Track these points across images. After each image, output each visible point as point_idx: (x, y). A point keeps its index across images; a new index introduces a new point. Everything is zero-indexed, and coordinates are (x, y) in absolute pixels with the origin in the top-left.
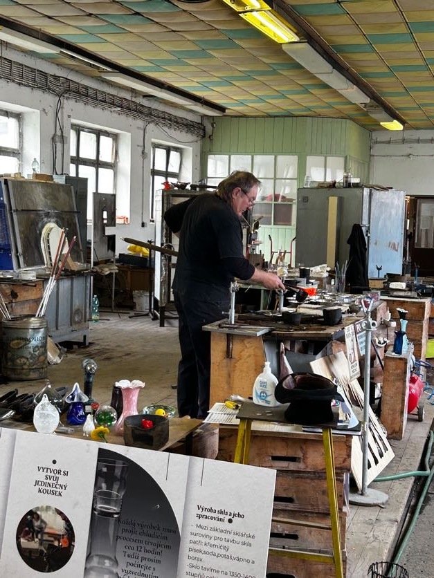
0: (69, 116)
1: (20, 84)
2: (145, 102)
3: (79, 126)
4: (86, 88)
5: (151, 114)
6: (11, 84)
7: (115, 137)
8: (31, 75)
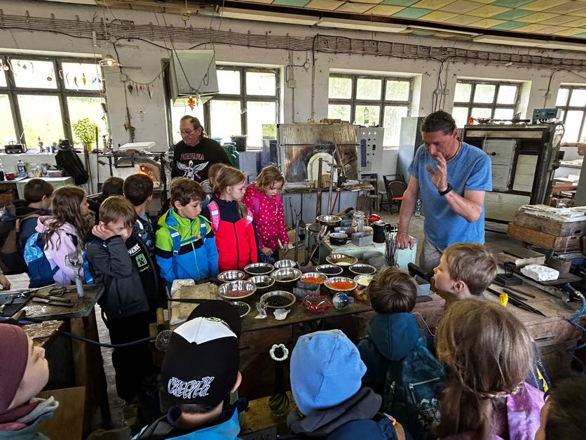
0: (455, 75)
1: (401, 58)
2: (556, 55)
3: (475, 81)
4: (477, 52)
5: (561, 64)
6: (392, 59)
7: (520, 86)
8: (413, 50)
